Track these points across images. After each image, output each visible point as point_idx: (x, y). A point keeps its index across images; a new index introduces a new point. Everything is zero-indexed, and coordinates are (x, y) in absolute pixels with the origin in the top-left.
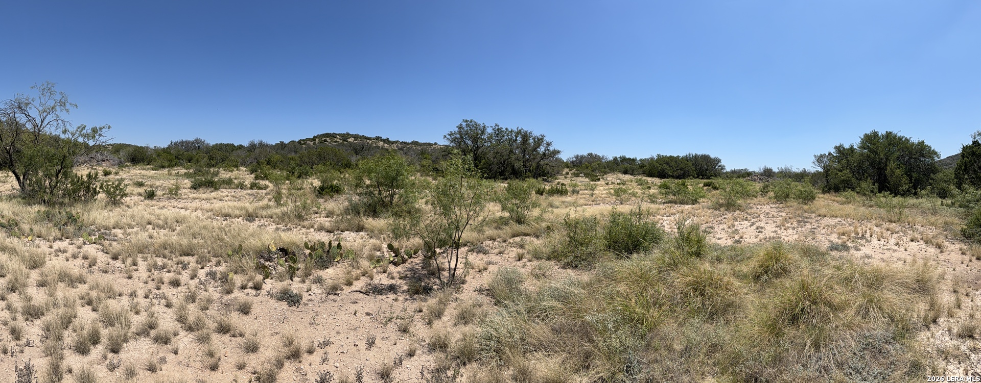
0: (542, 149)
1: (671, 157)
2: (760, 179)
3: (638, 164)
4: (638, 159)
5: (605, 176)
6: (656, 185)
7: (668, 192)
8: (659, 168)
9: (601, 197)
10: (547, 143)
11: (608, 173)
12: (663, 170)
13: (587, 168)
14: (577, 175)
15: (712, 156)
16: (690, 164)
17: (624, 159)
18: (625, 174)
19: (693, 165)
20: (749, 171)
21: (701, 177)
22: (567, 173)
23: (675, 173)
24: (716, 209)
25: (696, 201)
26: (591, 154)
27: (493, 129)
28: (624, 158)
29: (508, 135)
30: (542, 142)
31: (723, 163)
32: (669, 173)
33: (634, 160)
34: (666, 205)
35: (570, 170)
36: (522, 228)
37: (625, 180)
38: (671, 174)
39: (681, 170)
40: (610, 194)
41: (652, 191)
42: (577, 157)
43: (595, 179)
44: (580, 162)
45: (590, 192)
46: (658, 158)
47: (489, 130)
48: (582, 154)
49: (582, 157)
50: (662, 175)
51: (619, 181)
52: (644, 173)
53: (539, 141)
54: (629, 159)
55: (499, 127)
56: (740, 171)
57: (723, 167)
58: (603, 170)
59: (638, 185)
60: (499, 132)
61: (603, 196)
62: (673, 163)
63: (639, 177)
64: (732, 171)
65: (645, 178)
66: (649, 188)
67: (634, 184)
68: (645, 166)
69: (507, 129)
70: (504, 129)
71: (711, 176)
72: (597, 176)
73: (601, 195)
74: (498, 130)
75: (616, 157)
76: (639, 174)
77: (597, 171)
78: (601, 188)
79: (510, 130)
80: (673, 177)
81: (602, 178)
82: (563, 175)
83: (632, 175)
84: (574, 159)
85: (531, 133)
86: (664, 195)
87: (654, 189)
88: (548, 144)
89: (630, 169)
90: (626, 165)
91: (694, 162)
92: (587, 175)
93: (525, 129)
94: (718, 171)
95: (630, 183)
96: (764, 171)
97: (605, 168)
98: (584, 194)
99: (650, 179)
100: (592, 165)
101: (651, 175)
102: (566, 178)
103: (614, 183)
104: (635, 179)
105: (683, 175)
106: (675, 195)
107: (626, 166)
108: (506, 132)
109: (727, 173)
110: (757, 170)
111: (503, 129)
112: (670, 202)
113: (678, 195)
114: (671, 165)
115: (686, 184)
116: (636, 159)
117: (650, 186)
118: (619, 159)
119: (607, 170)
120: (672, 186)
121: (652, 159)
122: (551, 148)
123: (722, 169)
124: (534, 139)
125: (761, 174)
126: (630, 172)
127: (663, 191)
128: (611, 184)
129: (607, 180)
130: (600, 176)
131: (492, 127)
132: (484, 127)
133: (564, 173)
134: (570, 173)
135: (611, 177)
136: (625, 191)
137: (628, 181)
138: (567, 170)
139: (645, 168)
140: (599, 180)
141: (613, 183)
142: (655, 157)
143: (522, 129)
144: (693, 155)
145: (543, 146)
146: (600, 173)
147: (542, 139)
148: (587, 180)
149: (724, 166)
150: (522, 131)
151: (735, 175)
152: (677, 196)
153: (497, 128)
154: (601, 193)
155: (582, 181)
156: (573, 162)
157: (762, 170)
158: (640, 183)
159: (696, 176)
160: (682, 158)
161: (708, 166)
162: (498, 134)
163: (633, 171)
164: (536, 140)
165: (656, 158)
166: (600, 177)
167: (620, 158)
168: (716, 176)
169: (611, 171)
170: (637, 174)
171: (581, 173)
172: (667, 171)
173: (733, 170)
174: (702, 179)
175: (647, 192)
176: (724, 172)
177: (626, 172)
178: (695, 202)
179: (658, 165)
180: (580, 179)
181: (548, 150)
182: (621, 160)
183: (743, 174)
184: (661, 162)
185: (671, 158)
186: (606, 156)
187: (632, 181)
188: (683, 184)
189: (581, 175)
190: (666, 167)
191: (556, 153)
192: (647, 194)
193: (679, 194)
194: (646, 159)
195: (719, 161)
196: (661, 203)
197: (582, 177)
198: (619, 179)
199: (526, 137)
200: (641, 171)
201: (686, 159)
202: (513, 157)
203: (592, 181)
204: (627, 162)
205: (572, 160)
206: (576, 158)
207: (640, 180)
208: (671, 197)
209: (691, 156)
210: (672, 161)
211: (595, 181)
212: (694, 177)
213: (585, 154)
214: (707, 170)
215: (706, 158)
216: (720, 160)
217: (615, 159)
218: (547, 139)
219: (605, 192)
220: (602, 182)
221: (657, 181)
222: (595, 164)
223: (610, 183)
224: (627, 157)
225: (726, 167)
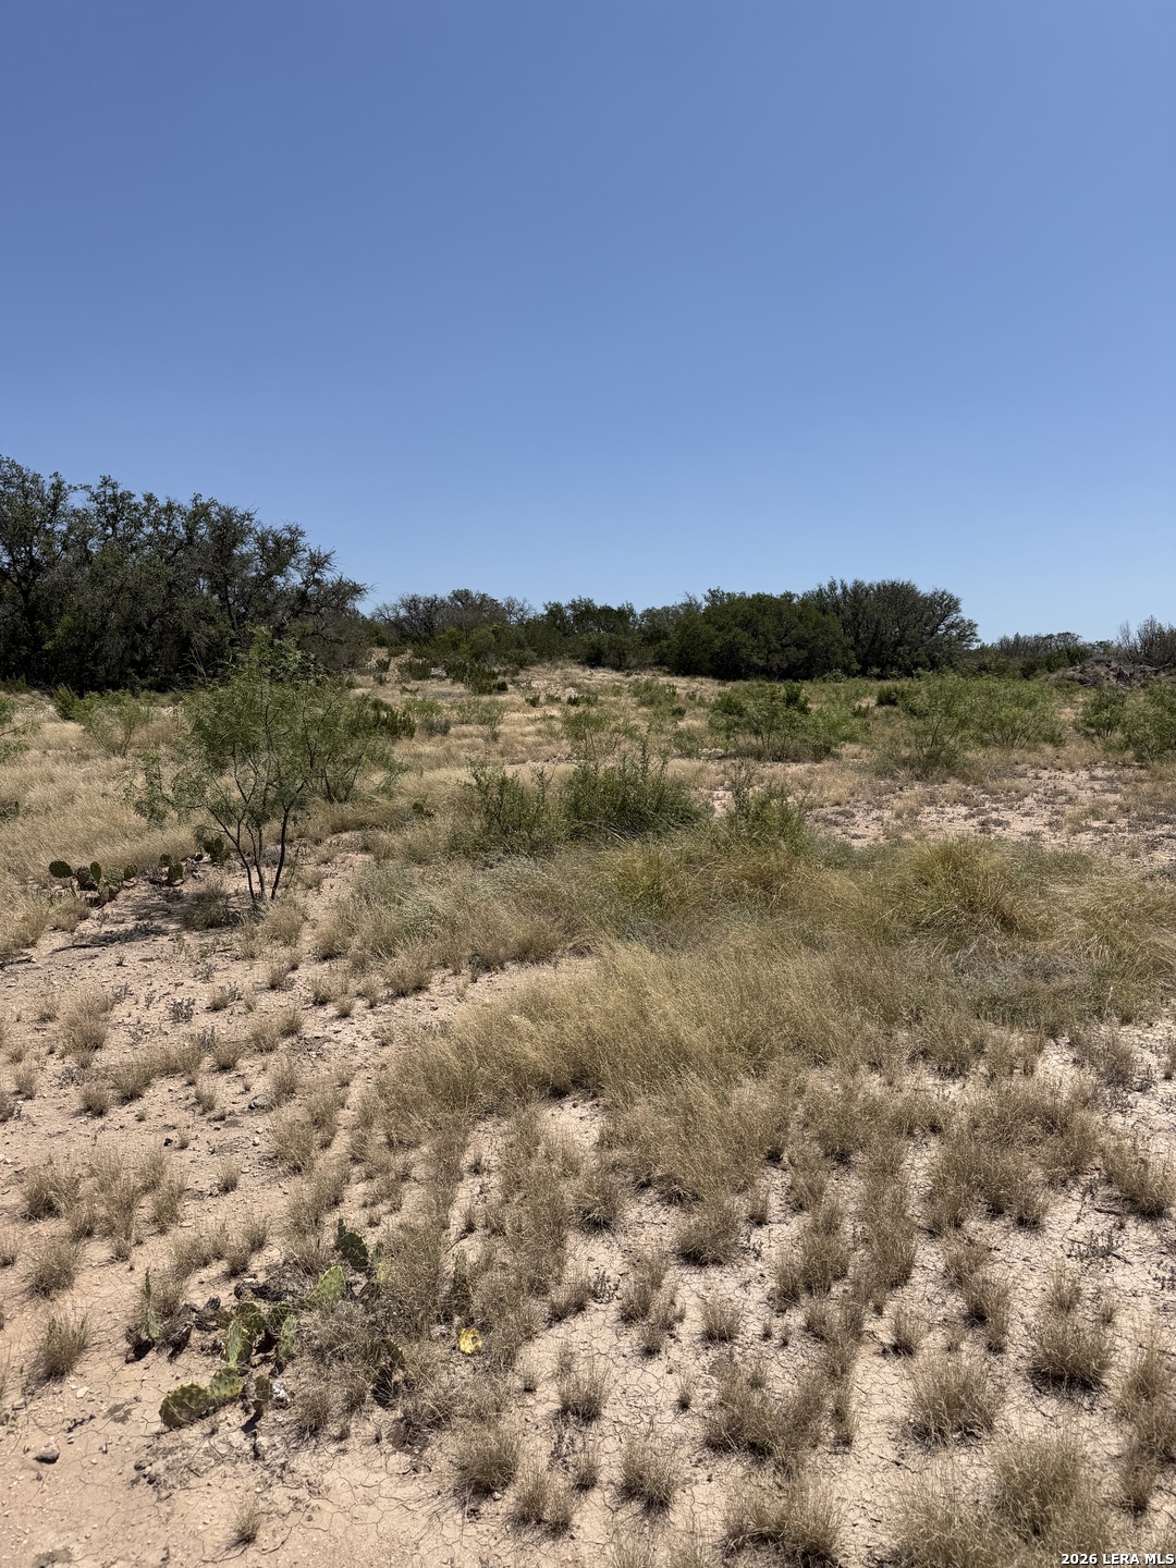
0: (295, 578)
1: (759, 598)
2: (1120, 676)
3: (640, 630)
4: (639, 610)
5: (522, 675)
6: (701, 703)
7: (737, 724)
8: (718, 643)
9: (523, 744)
10: (312, 556)
11: (533, 663)
12: (732, 649)
13: (455, 646)
14: (422, 674)
15: (925, 588)
16: (835, 624)
17: (586, 613)
18: (592, 667)
19: (845, 625)
20: (1081, 641)
21: (876, 670)
22: (384, 666)
23: (776, 659)
24: (880, 773)
25: (828, 750)
26: (466, 594)
27: (95, 498)
28: (587, 607)
29: (156, 523)
30: (294, 552)
31: (966, 613)
32: (755, 659)
33: (623, 615)
34: (728, 763)
35: (391, 655)
36: (348, 810)
37: (593, 689)
38: (761, 663)
39: (799, 647)
40: (552, 734)
41: (691, 723)
42: (412, 604)
43: (486, 684)
44: (428, 625)
45: (485, 729)
46: (713, 603)
47: (77, 501)
48: (429, 595)
49: (433, 605)
50: (726, 667)
51: (572, 692)
52: (663, 663)
53: (280, 551)
54: (607, 611)
55: (119, 493)
56: (1041, 643)
57: (967, 631)
58: (513, 652)
59: (642, 704)
60: (115, 506)
61: (530, 739)
62: (768, 624)
63: (645, 677)
64: (1004, 641)
65: (663, 680)
66: (680, 713)
67: (627, 700)
68: (666, 636)
69: (150, 499)
70: (139, 499)
71: (916, 665)
72: (494, 676)
73: (520, 738)
74: (114, 499)
75: (557, 606)
76: (642, 667)
77: (492, 656)
78: (516, 716)
79: (163, 503)
80: (768, 673)
81: (513, 682)
82: (370, 672)
83: (617, 668)
84: (403, 613)
85: (248, 517)
86: (723, 734)
87: (696, 717)
88: (318, 562)
89: (610, 648)
90: (598, 635)
91: (848, 614)
92: (456, 673)
93: (222, 502)
94: (945, 648)
95: (613, 699)
96: (1145, 642)
97: (520, 646)
98: (465, 736)
99: (682, 684)
100: (473, 637)
101: (685, 668)
102: (381, 682)
103: (558, 700)
104: (631, 684)
105: (809, 667)
106: (757, 733)
107: (594, 638)
108: (147, 510)
109: (983, 650)
110: (1112, 636)
111: (134, 501)
112: (740, 754)
113: (769, 732)
114: (761, 629)
115: (802, 699)
116: (631, 611)
117: (683, 706)
118: (569, 612)
119: (529, 653)
120: (750, 706)
121: (690, 608)
122: (328, 577)
123: (962, 637)
124: (262, 541)
125: (1130, 656)
126: (612, 658)
127: (722, 722)
128: (547, 703)
129: (529, 688)
130: (505, 674)
131: (87, 488)
132: (58, 487)
133: (373, 663)
134: (392, 666)
135: (542, 679)
136: (598, 724)
137: (604, 691)
138: (381, 654)
139: (665, 643)
140: (502, 688)
141: (552, 700)
142: (700, 599)
143: (214, 503)
144: (844, 588)
145: (298, 569)
146: (503, 664)
147: (291, 542)
148: (460, 688)
149: (972, 626)
150: (214, 509)
151: (1017, 663)
152: (765, 735)
153: (109, 492)
154: (518, 730)
155: (444, 691)
156: (397, 624)
157: (1134, 638)
158: (647, 696)
159: (856, 667)
160: (804, 603)
161: (903, 630)
162: (114, 517)
163: (622, 656)
164: (271, 544)
165: (705, 604)
166: (507, 679)
167: (573, 606)
168: (934, 665)
169: (541, 655)
170: (635, 667)
171: (435, 665)
172: (744, 652)
173: (1011, 637)
174: (880, 677)
175: (669, 727)
176: (975, 646)
177: (594, 660)
178: (822, 752)
179: (713, 632)
180: (432, 687)
181: (317, 582)
182: (575, 617)
183: (1050, 657)
184: (722, 621)
185: (760, 600)
186: (520, 600)
187: (617, 692)
188: (792, 699)
189: (434, 671)
190: (743, 636)
191: (346, 594)
192: (668, 732)
193: (771, 729)
194: (666, 610)
195: (952, 605)
196: (710, 757)
197: (441, 679)
198: (573, 685)
199: (229, 530)
200: (650, 653)
201: (820, 603)
202: (187, 606)
203: (483, 691)
204: (597, 624)
205: (392, 614)
206: (409, 609)
207: (648, 687)
208: (746, 740)
209: (839, 591)
210: (764, 614)
211: (490, 693)
212: (849, 673)
213: (444, 593)
214: (899, 643)
215: (898, 597)
216: (957, 603)
217: (555, 612)
218: (312, 542)
219: (531, 728)
220: (513, 696)
221: (709, 688)
222: (484, 633)
223: (542, 699)
224: (599, 604)
225: (978, 631)
